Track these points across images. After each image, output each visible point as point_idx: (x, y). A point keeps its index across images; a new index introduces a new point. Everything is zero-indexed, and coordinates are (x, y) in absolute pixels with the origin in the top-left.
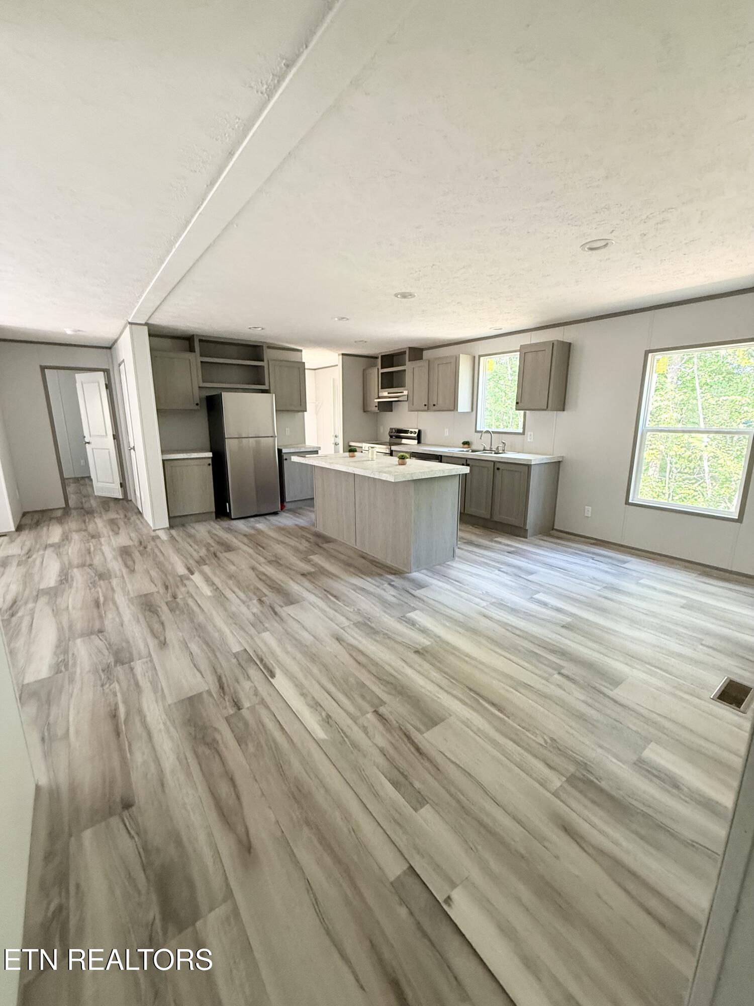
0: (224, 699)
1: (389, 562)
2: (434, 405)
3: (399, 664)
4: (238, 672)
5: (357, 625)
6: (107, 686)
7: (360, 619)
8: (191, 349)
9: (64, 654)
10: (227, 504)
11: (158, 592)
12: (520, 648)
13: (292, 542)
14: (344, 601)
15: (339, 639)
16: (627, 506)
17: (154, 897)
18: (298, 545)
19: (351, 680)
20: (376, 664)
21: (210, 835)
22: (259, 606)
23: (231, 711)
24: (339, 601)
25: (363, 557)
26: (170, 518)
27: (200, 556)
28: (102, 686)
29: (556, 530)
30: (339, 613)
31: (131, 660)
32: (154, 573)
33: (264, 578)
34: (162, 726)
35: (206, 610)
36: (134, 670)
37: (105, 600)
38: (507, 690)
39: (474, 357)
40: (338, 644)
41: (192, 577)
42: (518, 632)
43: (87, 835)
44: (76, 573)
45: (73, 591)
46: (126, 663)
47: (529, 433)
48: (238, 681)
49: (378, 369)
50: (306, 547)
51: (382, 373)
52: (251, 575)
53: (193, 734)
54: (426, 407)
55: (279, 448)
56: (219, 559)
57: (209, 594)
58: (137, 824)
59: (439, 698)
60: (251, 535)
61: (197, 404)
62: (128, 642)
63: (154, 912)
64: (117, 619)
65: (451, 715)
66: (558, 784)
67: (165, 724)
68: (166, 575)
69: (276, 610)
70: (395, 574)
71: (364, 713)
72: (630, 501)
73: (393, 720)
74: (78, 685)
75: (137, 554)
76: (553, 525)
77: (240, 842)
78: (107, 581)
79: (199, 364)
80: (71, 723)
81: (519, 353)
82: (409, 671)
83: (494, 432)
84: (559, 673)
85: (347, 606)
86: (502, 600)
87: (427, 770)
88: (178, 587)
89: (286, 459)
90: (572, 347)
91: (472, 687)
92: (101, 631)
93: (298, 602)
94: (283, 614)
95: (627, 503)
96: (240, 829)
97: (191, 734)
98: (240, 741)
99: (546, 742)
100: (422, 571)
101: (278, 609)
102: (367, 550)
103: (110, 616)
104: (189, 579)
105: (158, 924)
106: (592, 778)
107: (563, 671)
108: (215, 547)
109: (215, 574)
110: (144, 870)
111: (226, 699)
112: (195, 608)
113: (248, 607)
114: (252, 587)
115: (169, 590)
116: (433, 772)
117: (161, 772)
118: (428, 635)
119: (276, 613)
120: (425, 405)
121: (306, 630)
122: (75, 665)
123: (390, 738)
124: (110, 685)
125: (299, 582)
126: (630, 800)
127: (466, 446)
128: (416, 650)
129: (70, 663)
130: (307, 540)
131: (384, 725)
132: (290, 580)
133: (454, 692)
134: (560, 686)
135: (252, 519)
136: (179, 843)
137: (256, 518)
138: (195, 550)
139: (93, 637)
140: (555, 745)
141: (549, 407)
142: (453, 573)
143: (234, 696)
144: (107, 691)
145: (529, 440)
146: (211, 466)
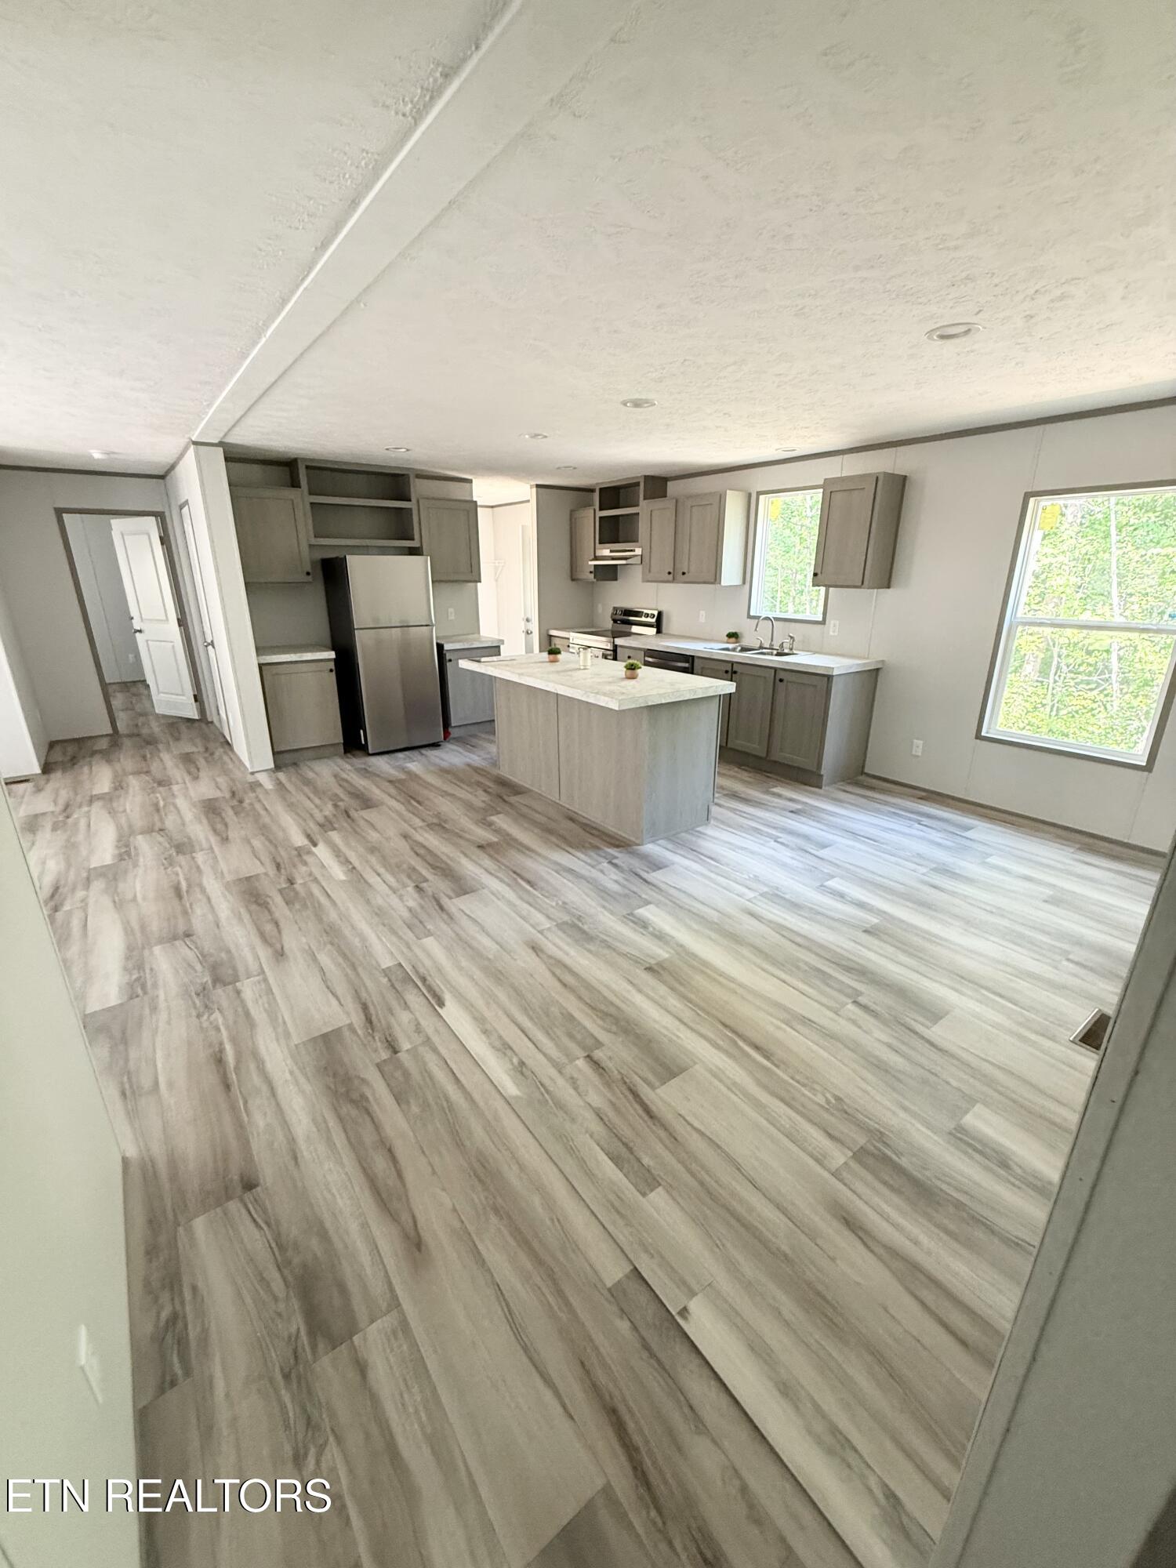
0: (373, 1037)
1: (611, 827)
2: (684, 573)
3: (622, 986)
4: (390, 997)
5: (561, 926)
6: (205, 1017)
7: (567, 918)
8: (295, 484)
9: (139, 969)
10: (362, 731)
11: (266, 874)
12: (801, 964)
13: (462, 794)
14: (542, 889)
15: (536, 949)
16: (978, 741)
17: (295, 1304)
18: (469, 797)
19: (554, 1010)
20: (589, 987)
21: (365, 1225)
22: (416, 896)
23: (385, 1055)
24: (535, 889)
25: (572, 819)
26: (274, 753)
27: (325, 817)
28: (199, 1016)
29: (868, 775)
30: (535, 908)
31: (236, 979)
32: (257, 843)
33: (422, 851)
34: (288, 1076)
35: (338, 902)
36: (243, 995)
37: (189, 886)
38: (779, 1028)
39: (750, 495)
40: (534, 955)
41: (313, 849)
42: (799, 940)
43: (199, 1224)
44: (142, 843)
45: (140, 871)
46: (230, 984)
47: (832, 622)
48: (391, 1011)
49: (595, 510)
50: (484, 802)
51: (601, 518)
52: (403, 846)
53: (333, 1087)
54: (671, 576)
55: (439, 642)
56: (353, 820)
57: (342, 877)
58: (265, 1211)
59: (678, 1037)
60: (400, 781)
61: (308, 574)
62: (229, 952)
63: (298, 1323)
64: (210, 917)
65: (695, 1063)
66: (841, 1160)
67: (291, 1073)
68: (276, 847)
69: (443, 903)
70: (618, 846)
71: (572, 1059)
72: (983, 734)
73: (614, 1069)
74: (163, 1016)
75: (230, 812)
76: (863, 767)
77: (406, 1237)
78: (188, 857)
79: (308, 507)
80: (160, 1070)
81: (821, 490)
82: (638, 999)
83: (777, 619)
84: (855, 1002)
85: (546, 897)
86: (777, 889)
87: (661, 1141)
88: (295, 866)
89: (450, 660)
90: (907, 482)
91: (728, 1022)
92: (188, 935)
93: (473, 891)
94: (453, 910)
95: (978, 736)
96: (405, 1217)
97: (330, 1088)
98: (399, 1098)
99: (828, 1102)
100: (660, 842)
101: (445, 901)
102: (576, 808)
103: (198, 912)
104: (309, 852)
105: (304, 1338)
106: (889, 1153)
107: (861, 999)
108: (347, 801)
109: (348, 844)
110: (279, 1269)
111: (377, 1038)
112: (323, 900)
113: (401, 897)
114: (405, 866)
115: (283, 871)
116: (667, 1142)
117: (292, 1141)
118: (667, 943)
119: (442, 908)
120: (669, 573)
121: (488, 934)
122: (155, 985)
123: (609, 1095)
124: (209, 1017)
125: (474, 857)
126: (938, 1183)
127: (733, 640)
128: (648, 965)
129: (149, 984)
130: (485, 791)
131: (601, 1075)
132: (462, 855)
133: (703, 1031)
134: (854, 1022)
135: (400, 755)
136: (324, 1236)
137: (407, 753)
138: (316, 806)
139: (177, 943)
140: (841, 1107)
141: (866, 583)
142: (706, 845)
143: (387, 1033)
144: (205, 1025)
145: (831, 633)
146: (334, 672)
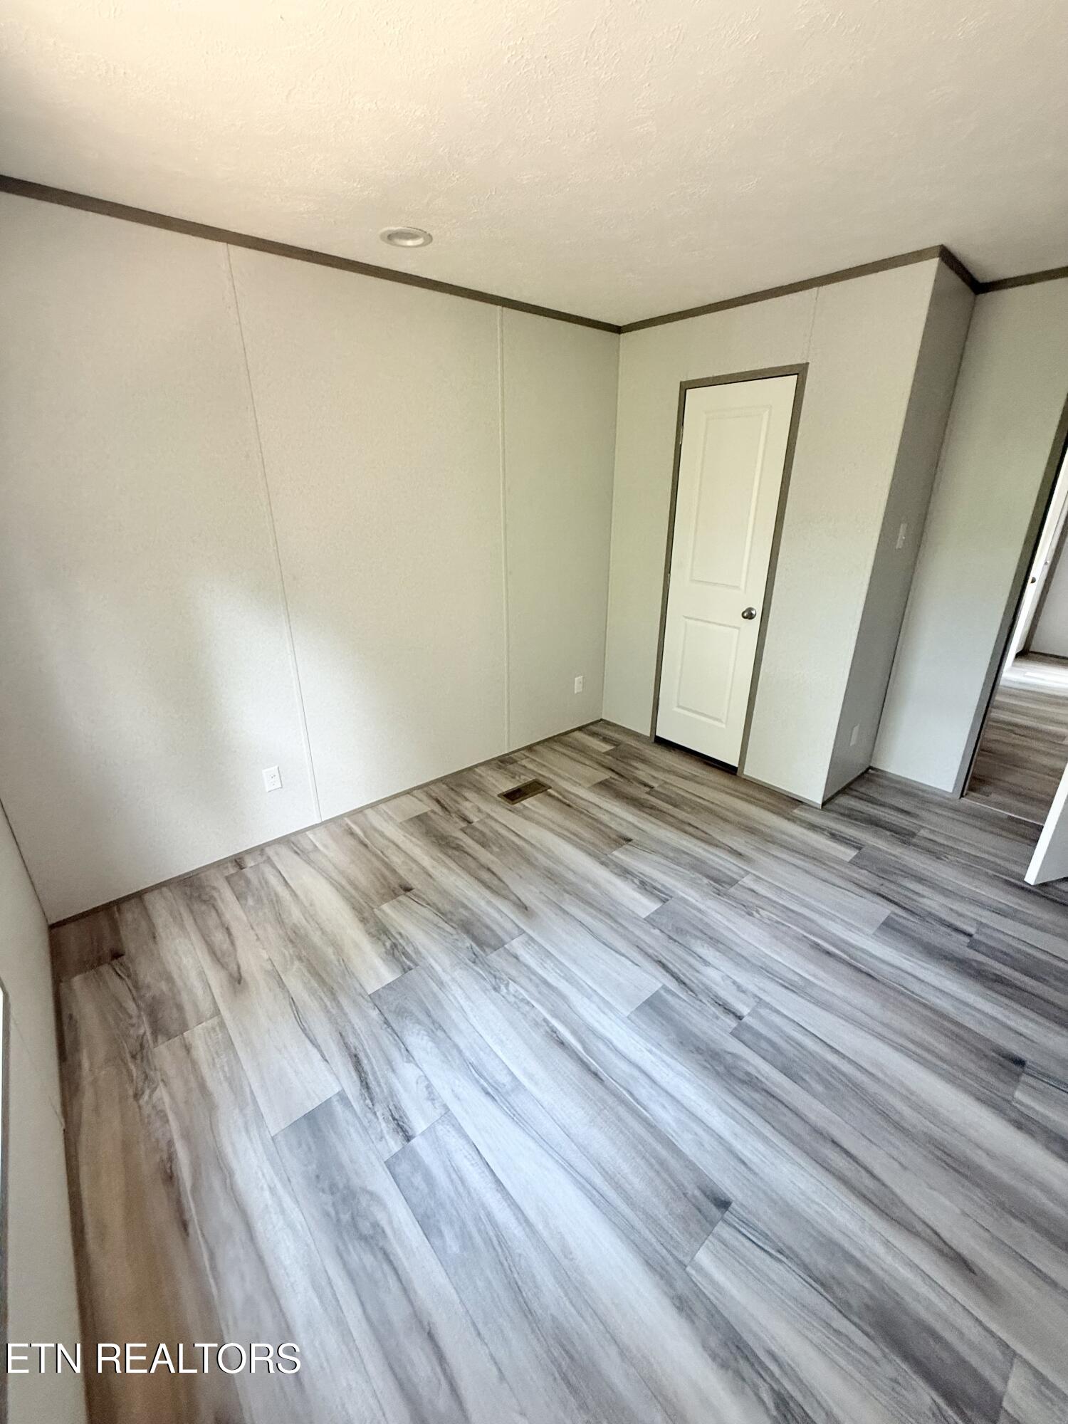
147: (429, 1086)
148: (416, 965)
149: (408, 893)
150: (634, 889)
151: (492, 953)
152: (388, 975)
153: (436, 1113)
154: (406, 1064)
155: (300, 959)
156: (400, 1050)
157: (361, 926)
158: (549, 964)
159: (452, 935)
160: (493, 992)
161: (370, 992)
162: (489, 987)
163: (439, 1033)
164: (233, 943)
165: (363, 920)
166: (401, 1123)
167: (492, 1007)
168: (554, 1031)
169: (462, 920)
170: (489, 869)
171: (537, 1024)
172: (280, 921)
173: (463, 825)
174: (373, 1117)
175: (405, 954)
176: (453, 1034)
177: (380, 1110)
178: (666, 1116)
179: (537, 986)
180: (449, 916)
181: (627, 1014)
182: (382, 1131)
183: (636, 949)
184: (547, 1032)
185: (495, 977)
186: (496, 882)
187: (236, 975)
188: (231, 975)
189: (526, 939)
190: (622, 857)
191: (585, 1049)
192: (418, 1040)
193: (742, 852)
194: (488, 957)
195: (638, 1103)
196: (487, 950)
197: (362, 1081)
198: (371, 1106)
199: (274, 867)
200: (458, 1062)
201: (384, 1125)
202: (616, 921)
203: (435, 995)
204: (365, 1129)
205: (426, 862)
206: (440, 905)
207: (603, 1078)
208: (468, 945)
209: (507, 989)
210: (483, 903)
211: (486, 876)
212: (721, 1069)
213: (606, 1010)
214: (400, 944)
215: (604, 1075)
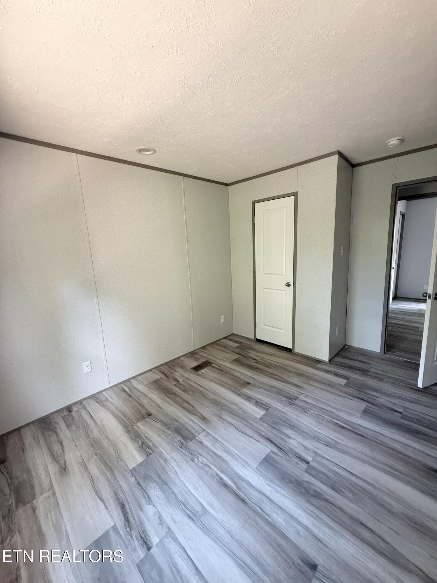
147: (160, 517)
148: (153, 451)
149: (150, 417)
150: (253, 405)
151: (190, 442)
152: (139, 458)
153: (163, 531)
154: (148, 506)
155: (96, 454)
156: (145, 498)
157: (127, 434)
158: (217, 445)
159: (171, 435)
160: (191, 462)
161: (131, 468)
162: (189, 460)
163: (165, 486)
164: (63, 450)
165: (128, 432)
166: (145, 540)
167: (191, 470)
168: (221, 479)
169: (175, 428)
170: (187, 402)
171: (213, 477)
172: (87, 436)
173: (175, 383)
174: (130, 538)
175: (148, 447)
176: (172, 486)
177: (134, 533)
178: (279, 519)
179: (212, 456)
180: (170, 426)
181: (255, 466)
182: (135, 546)
183: (256, 433)
184: (218, 480)
185: (192, 454)
186: (191, 408)
187: (63, 466)
188: (61, 467)
189: (206, 434)
190: (246, 391)
191: (237, 487)
192: (155, 492)
193: (298, 384)
194: (189, 444)
195: (265, 514)
196: (187, 440)
197: (125, 518)
198: (129, 532)
199: (86, 409)
200: (174, 501)
201: (136, 542)
202: (246, 421)
203: (163, 467)
204: (126, 546)
205: (159, 401)
206: (165, 421)
207: (247, 502)
208: (179, 439)
209: (198, 460)
210: (185, 419)
211: (186, 405)
212: (303, 490)
213: (246, 466)
214: (146, 442)
215: (247, 500)
